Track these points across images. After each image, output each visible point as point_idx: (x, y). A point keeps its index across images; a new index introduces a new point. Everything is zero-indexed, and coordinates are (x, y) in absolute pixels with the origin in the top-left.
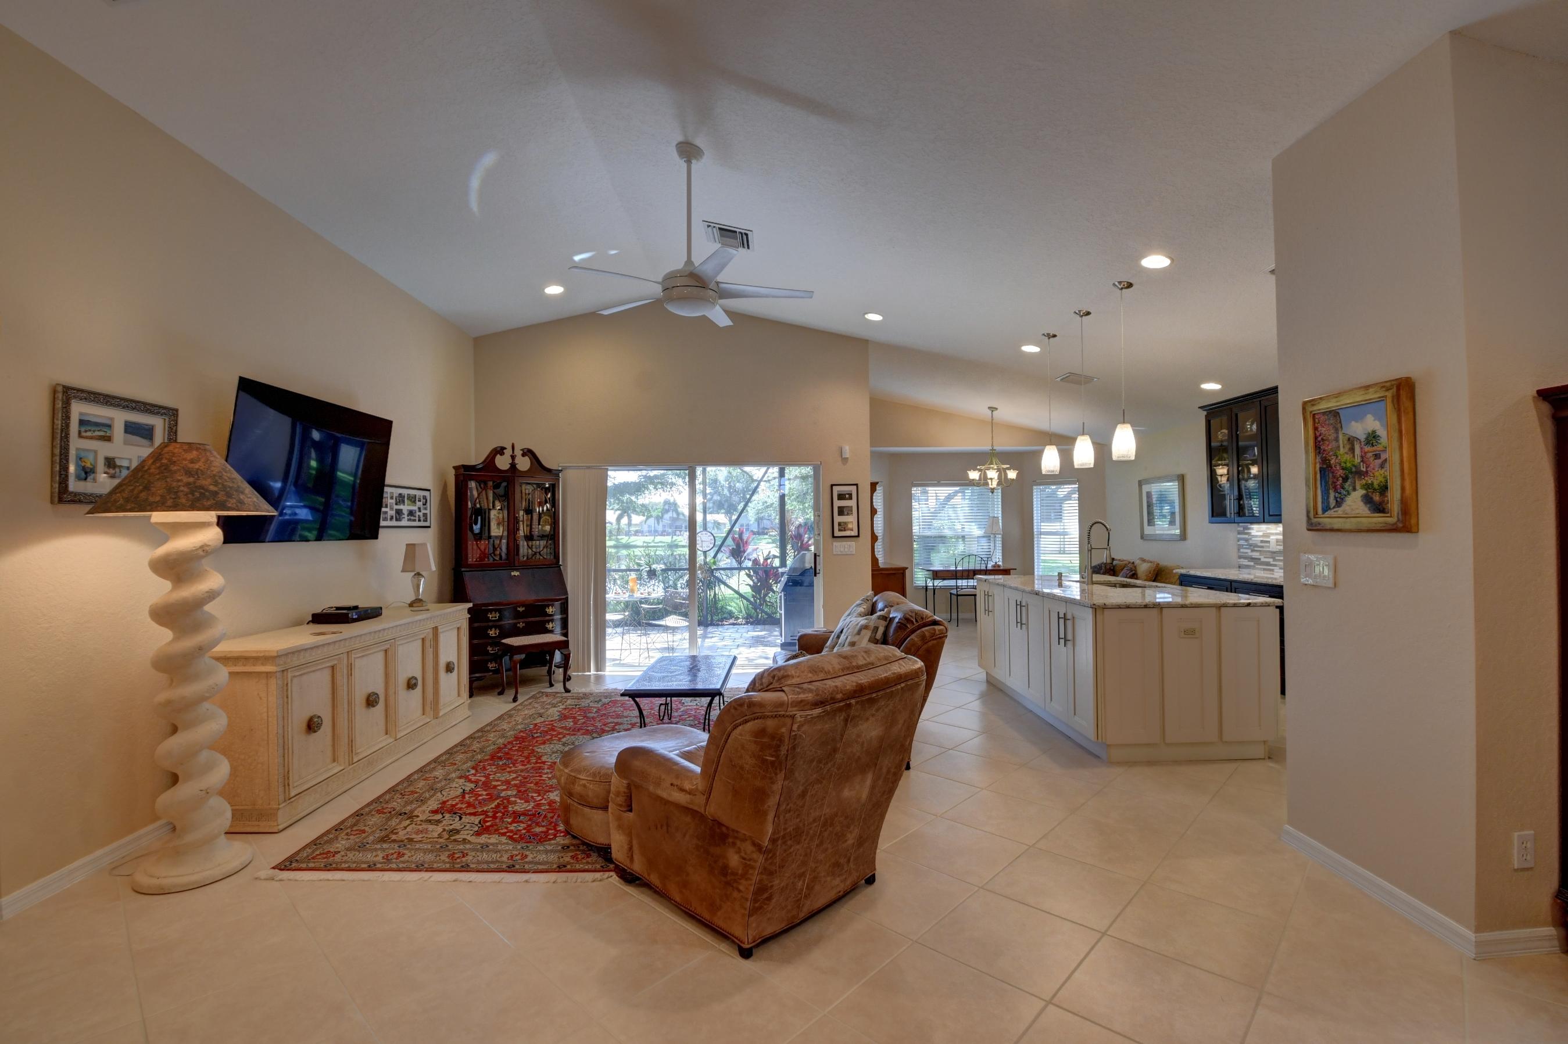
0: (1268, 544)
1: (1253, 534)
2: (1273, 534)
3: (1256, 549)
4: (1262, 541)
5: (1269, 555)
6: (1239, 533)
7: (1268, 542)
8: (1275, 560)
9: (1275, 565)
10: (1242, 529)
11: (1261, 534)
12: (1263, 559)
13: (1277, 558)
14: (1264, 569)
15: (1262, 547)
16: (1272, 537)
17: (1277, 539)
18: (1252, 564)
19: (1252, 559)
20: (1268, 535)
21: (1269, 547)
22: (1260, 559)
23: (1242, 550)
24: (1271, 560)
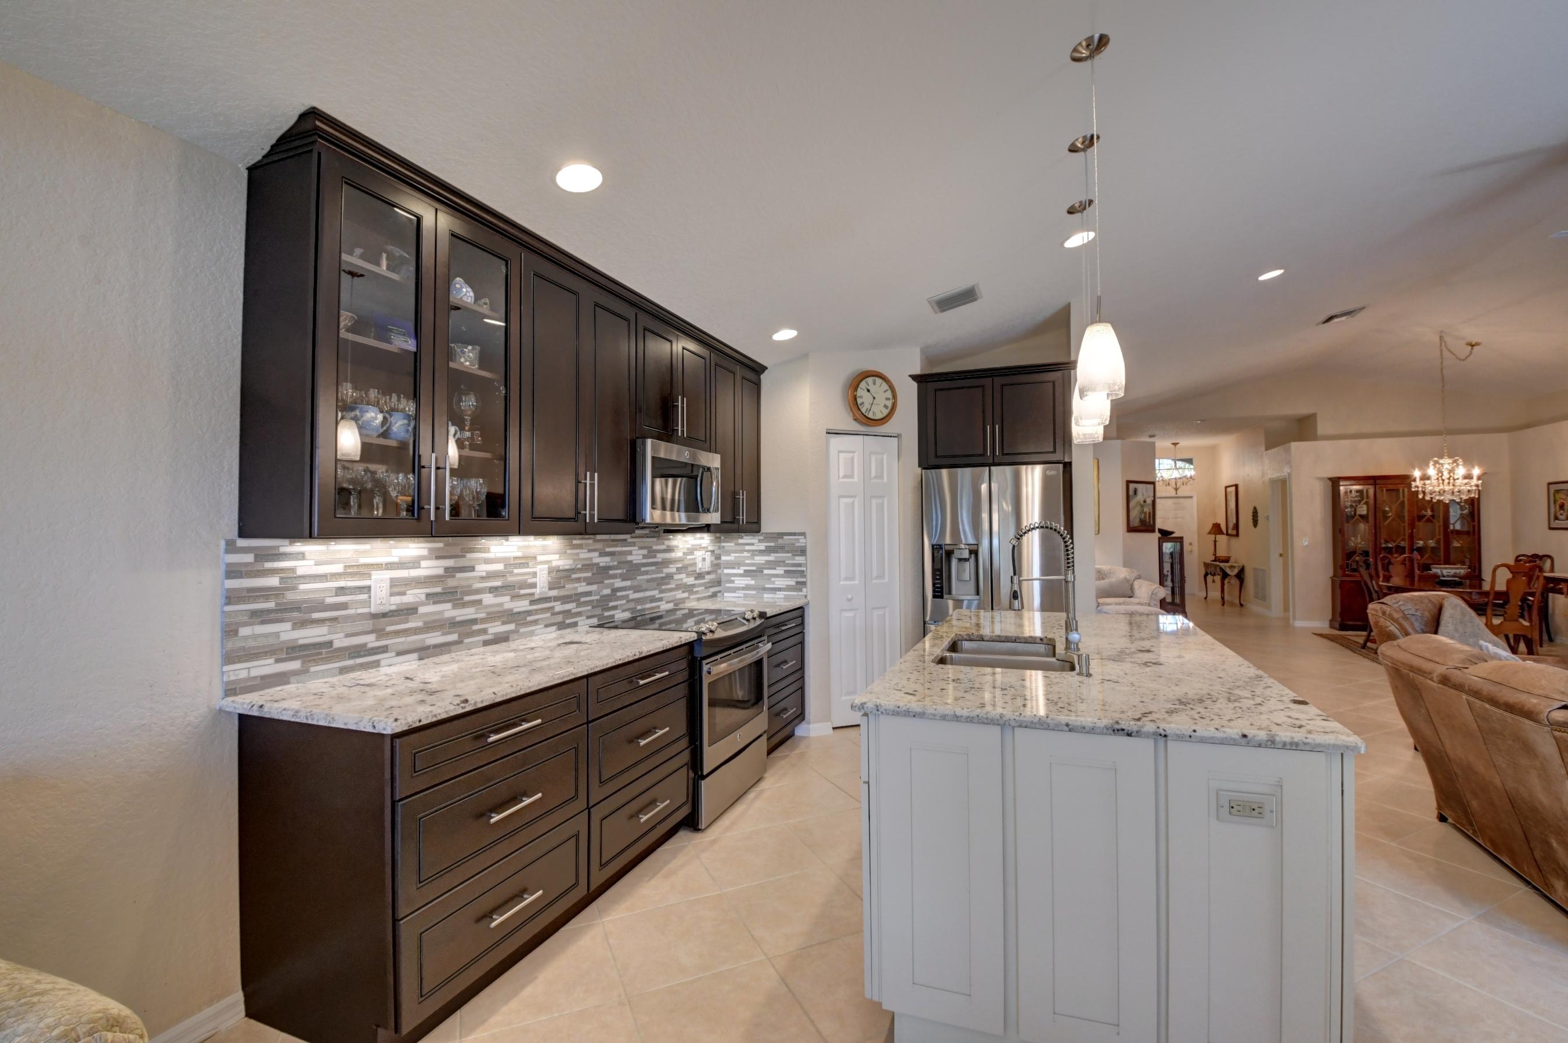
0: (364, 597)
1: (300, 572)
2: (379, 567)
3: (316, 615)
4: (341, 591)
5: (369, 624)
6: (233, 572)
7: (368, 589)
8: (380, 633)
9: (384, 649)
10: (249, 558)
11: (338, 568)
12: (340, 641)
13: (389, 629)
14: (343, 671)
15: (344, 606)
16: (376, 575)
17: (392, 580)
18: (295, 665)
19: (293, 651)
20: (364, 571)
21: (367, 603)
22: (330, 643)
23: (244, 631)
24: (371, 641)
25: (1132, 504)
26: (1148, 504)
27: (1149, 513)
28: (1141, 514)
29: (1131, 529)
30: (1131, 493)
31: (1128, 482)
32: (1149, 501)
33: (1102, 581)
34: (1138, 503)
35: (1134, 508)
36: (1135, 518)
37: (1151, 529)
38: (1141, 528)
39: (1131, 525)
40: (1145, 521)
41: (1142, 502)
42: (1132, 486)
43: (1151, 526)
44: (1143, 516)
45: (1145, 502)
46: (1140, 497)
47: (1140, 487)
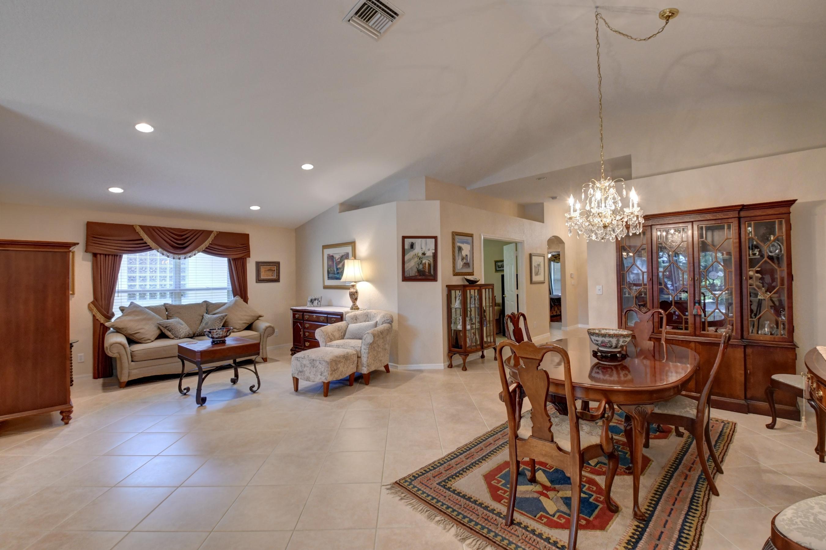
25: (406, 258)
26: (428, 257)
27: (429, 265)
28: (418, 264)
29: (405, 279)
30: (406, 247)
31: (404, 238)
32: (430, 253)
33: (367, 323)
34: (416, 255)
35: (410, 260)
36: (411, 268)
37: (431, 278)
38: (420, 277)
39: (406, 275)
40: (424, 271)
41: (420, 255)
42: (408, 242)
43: (431, 275)
44: (421, 266)
45: (424, 254)
46: (418, 250)
47: (417, 242)
